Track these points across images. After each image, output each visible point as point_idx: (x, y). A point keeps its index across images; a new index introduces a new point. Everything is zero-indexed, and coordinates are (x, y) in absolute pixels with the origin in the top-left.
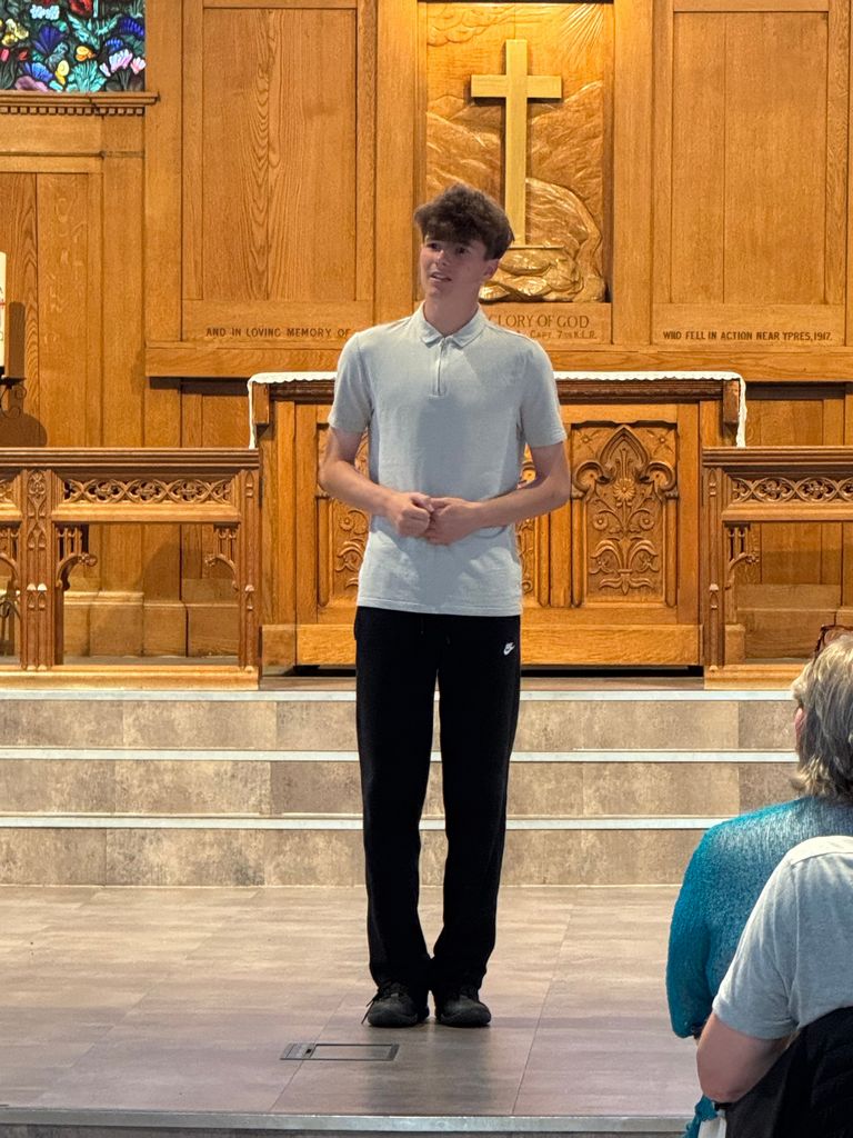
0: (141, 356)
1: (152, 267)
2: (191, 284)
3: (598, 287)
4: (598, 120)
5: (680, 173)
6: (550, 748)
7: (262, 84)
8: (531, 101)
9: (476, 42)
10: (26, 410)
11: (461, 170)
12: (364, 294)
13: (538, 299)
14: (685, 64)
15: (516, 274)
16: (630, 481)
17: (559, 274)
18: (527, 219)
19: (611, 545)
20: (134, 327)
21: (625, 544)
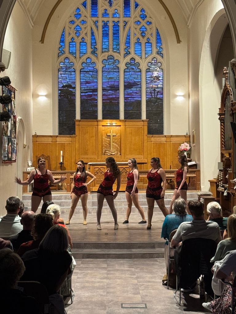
0: (75, 161)
1: (76, 152)
2: (80, 154)
3: (120, 154)
4: (119, 137)
5: (128, 143)
6: (119, 199)
7: (87, 134)
8: (113, 136)
9: (108, 130)
10: (64, 166)
11: (106, 142)
12: (97, 155)
13: (114, 155)
14: (128, 132)
15: (112, 152)
16: (125, 173)
17: (116, 152)
18: (113, 148)
19: (123, 179)
20: (75, 158)
21: (124, 179)
